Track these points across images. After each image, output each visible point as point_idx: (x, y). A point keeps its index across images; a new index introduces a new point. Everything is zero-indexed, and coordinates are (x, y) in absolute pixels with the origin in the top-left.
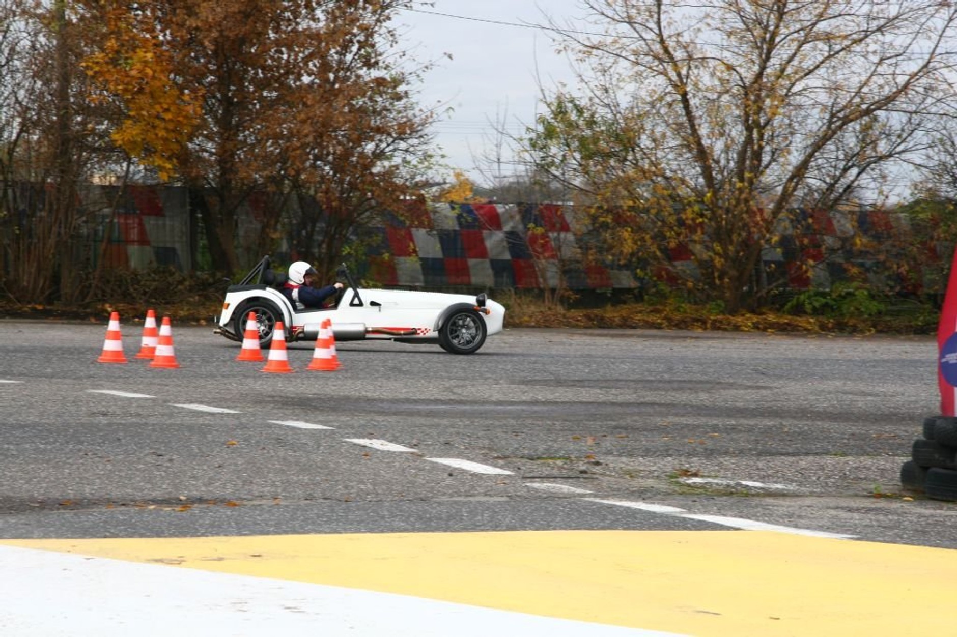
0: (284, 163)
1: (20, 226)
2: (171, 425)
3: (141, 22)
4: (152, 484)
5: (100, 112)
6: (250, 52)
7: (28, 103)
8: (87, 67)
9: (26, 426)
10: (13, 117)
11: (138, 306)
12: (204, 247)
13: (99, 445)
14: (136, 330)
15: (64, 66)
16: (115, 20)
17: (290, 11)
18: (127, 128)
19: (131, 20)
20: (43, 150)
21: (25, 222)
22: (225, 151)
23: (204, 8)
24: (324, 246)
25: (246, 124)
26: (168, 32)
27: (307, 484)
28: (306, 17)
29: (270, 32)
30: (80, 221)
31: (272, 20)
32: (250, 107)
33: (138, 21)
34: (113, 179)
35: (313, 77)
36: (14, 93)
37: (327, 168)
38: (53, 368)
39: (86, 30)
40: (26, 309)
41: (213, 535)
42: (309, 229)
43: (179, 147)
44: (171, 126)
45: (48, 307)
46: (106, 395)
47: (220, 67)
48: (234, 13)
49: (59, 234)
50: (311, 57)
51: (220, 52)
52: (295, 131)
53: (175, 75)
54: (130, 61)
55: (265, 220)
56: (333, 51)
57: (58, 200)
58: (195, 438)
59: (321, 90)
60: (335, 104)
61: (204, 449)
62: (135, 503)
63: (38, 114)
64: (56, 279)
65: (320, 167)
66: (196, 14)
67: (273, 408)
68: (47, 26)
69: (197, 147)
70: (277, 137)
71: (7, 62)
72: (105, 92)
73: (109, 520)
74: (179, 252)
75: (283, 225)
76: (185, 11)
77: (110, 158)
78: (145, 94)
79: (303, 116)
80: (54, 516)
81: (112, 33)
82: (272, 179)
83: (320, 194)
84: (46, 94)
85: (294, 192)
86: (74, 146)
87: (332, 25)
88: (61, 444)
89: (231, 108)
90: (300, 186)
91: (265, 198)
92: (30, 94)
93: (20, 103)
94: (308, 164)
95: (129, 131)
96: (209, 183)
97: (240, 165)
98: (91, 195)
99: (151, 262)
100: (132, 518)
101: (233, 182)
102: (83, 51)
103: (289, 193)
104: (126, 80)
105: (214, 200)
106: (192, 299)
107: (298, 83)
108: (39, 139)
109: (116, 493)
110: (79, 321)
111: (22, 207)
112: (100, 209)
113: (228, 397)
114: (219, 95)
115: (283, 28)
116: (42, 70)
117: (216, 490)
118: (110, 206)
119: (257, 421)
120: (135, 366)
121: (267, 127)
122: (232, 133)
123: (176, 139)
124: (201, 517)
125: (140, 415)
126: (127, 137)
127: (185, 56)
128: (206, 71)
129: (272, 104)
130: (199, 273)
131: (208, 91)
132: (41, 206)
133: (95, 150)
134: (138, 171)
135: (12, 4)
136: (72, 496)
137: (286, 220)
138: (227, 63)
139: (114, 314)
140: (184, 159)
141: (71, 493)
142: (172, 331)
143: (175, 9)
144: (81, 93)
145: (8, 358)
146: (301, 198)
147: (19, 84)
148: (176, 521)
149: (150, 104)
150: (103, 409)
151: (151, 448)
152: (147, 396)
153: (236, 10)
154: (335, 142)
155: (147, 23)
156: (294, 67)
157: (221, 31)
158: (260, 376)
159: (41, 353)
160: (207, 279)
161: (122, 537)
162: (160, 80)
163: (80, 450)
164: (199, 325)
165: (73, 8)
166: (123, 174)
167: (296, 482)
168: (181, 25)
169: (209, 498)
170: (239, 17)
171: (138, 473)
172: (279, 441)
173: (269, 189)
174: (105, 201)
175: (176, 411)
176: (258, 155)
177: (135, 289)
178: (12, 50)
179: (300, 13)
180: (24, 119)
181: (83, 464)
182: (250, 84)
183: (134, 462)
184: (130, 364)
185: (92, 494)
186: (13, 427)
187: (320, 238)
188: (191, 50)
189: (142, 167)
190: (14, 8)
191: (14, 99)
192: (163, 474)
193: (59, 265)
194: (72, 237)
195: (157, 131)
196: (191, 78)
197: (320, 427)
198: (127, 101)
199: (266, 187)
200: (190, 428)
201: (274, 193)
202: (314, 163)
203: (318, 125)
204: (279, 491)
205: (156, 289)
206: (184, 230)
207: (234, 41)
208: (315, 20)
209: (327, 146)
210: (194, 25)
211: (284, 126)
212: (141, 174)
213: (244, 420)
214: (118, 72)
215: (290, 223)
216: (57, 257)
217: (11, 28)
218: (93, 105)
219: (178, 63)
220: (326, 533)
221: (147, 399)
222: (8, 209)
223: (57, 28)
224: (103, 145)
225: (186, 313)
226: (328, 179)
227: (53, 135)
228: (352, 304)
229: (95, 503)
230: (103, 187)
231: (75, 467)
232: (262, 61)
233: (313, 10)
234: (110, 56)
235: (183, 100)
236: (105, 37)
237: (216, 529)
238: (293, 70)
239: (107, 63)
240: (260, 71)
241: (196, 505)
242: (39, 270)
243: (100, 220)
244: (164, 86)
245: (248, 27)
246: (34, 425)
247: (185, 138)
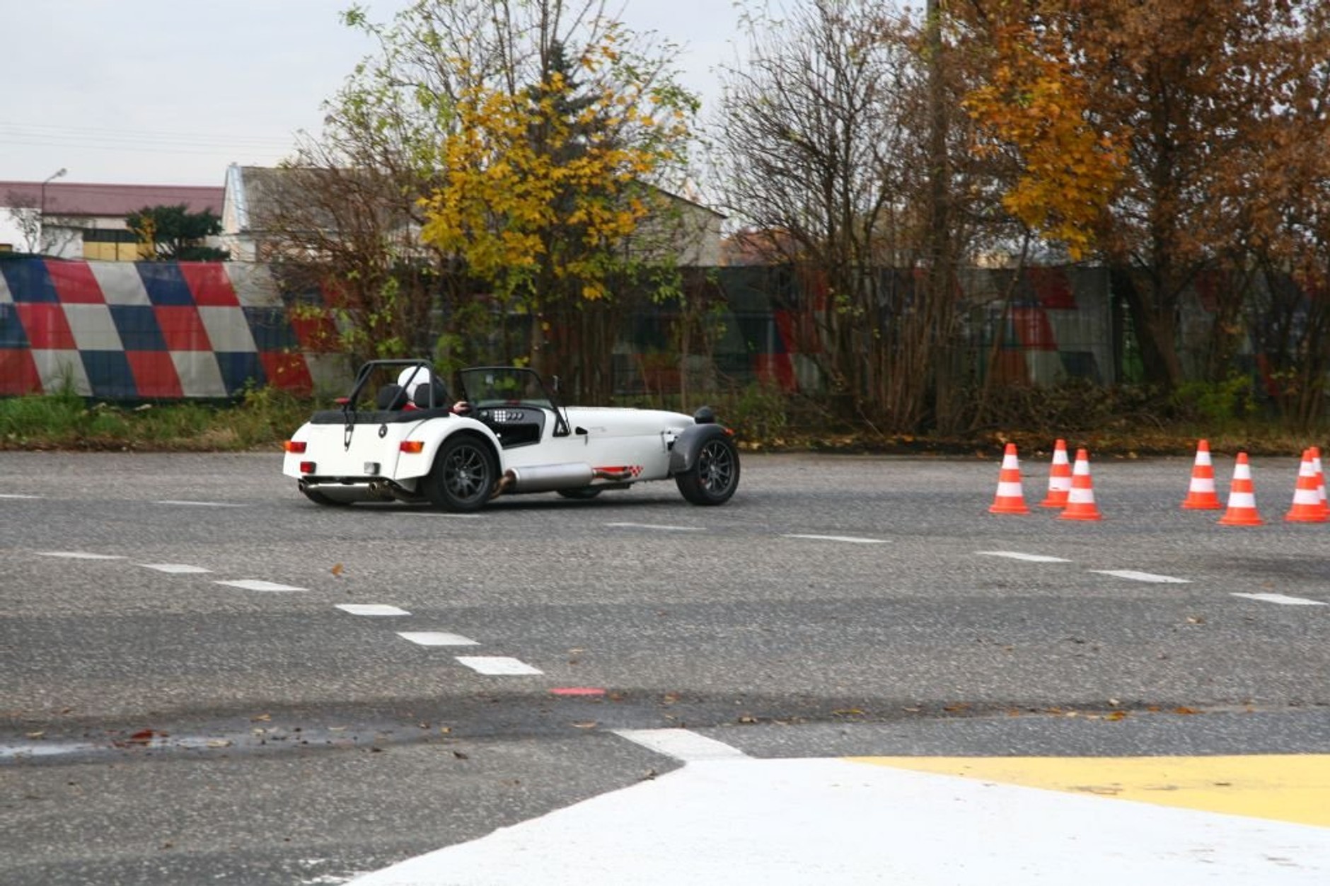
0: (1245, 228)
1: (881, 327)
2: (1095, 599)
3: (1044, 41)
4: (1071, 681)
5: (988, 168)
6: (1198, 75)
7: (891, 160)
8: (970, 108)
9: (898, 601)
10: (871, 180)
11: (1041, 434)
12: (1132, 349)
13: (996, 627)
14: (1040, 468)
15: (939, 107)
16: (1009, 40)
17: (1256, 13)
18: (1026, 188)
19: (1030, 39)
20: (911, 223)
21: (887, 323)
22: (1162, 215)
23: (1132, 15)
24: (1305, 344)
25: (1190, 176)
26: (1081, 52)
27: (1291, 682)
28: (1279, 21)
29: (1226, 44)
30: (960, 320)
31: (1229, 27)
32: (1197, 151)
33: (1040, 40)
34: (1006, 260)
35: (1288, 105)
36: (874, 146)
37: (1309, 234)
38: (930, 523)
39: (969, 57)
40: (890, 441)
41: (1159, 754)
42: (1283, 321)
43: (1097, 212)
44: (1085, 183)
45: (920, 439)
46: (1002, 558)
47: (1154, 98)
48: (1175, 21)
49: (933, 337)
50: (1285, 76)
51: (1154, 76)
52: (1261, 183)
53: (1091, 112)
54: (1028, 96)
55: (1219, 310)
56: (1317, 67)
57: (931, 290)
58: (1128, 618)
59: (1300, 123)
60: (1319, 142)
61: (1141, 633)
62: (1047, 709)
63: (904, 174)
64: (930, 400)
65: (1298, 232)
66: (1121, 25)
67: (1238, 575)
68: (916, 53)
69: (1122, 212)
70: (1235, 192)
71: (864, 105)
72: (995, 141)
73: (1014, 732)
74: (1098, 359)
75: (1245, 316)
76: (1105, 22)
77: (1000, 230)
78: (1049, 140)
79: (1273, 161)
80: (939, 725)
81: (1004, 58)
82: (1229, 252)
83: (1298, 271)
84: (915, 146)
85: (1260, 270)
86: (953, 217)
87: (1315, 30)
88: (945, 626)
89: (1170, 155)
90: (1269, 261)
91: (1218, 279)
92: (894, 148)
93: (881, 161)
94: (1280, 228)
95: (1027, 192)
96: (1139, 261)
97: (1182, 233)
98: (976, 283)
99: (1059, 373)
100: (1044, 729)
101: (1173, 258)
102: (966, 85)
103: (1253, 271)
104: (1024, 122)
105: (1145, 284)
106: (1116, 424)
107: (1266, 115)
108: (905, 208)
109: (1021, 695)
110: (962, 456)
111: (883, 302)
112: (988, 303)
113: (1172, 561)
114: (1152, 137)
115: (1245, 38)
116: (910, 113)
117: (1162, 691)
118: (1001, 296)
119: (1213, 595)
120: (1041, 518)
121: (1221, 179)
122: (1171, 188)
123: (1092, 201)
124: (1141, 729)
125: (1049, 586)
126: (1025, 201)
127: (1105, 84)
128: (1133, 102)
129: (1225, 147)
130: (1125, 386)
131: (1138, 132)
132: (908, 300)
133: (980, 220)
134: (1040, 247)
135: (870, 26)
136: (962, 698)
137: (1249, 309)
138: (1164, 91)
139: (1010, 446)
140: (1104, 227)
141: (961, 694)
142: (1091, 468)
143: (1091, 21)
144: (962, 143)
145: (869, 508)
146: (1270, 277)
147: (879, 135)
148: (1106, 734)
149: (1056, 154)
150: (1000, 578)
151: (1067, 632)
152: (1060, 560)
153: (1178, 17)
154: (1319, 196)
155: (1052, 42)
156: (1261, 92)
157: (1156, 48)
158: (1216, 531)
159: (914, 501)
160: (1137, 396)
161: (1033, 755)
162: (1071, 119)
163: (970, 635)
164: (1127, 460)
165: (952, 27)
166: (1020, 252)
167: (1276, 681)
168: (1100, 42)
169: (1151, 701)
170: (1180, 26)
171: (1050, 666)
172: (1248, 622)
173: (1223, 266)
174: (995, 289)
175: (1099, 579)
176: (1208, 219)
177: (1037, 411)
178: (871, 88)
179: (1270, 15)
180: (886, 182)
181: (975, 654)
182: (1196, 119)
183: (1044, 652)
184: (1034, 516)
185: (988, 695)
186: (879, 603)
187: (1299, 333)
188: (1113, 76)
189: (1043, 243)
190: (873, 30)
191: (872, 154)
192: (1086, 668)
193: (934, 381)
194: (951, 340)
195: (1065, 191)
196: (1113, 115)
197: (1306, 602)
198: (1024, 152)
199: (1220, 263)
200: (1121, 604)
201: (1232, 272)
202: (1289, 228)
203: (1296, 172)
204: (1251, 692)
205: (1066, 410)
206: (1104, 325)
207: (1174, 60)
208: (1290, 23)
209: (1309, 203)
210: (1118, 41)
211: (1246, 176)
212: (1044, 252)
213: (1196, 593)
214: (1012, 112)
215: (1256, 313)
216: (931, 369)
217: (869, 59)
218: (978, 159)
219: (1096, 95)
220: (1321, 752)
221: (1058, 564)
222: (866, 306)
223: (930, 55)
224: (992, 213)
225: (1109, 443)
226: (1310, 249)
227: (925, 202)
228: (556, 434)
229: (992, 709)
230: (992, 272)
231: (963, 658)
232: (1214, 86)
233: (1288, 9)
234: (1002, 89)
235: (1101, 146)
236: (994, 64)
237: (1163, 746)
238: (1259, 96)
239: (997, 100)
240: (1211, 101)
241: (1133, 712)
242: (907, 386)
243: (989, 317)
244: (1076, 128)
245: (1194, 40)
246: (906, 601)
247: (1105, 199)
